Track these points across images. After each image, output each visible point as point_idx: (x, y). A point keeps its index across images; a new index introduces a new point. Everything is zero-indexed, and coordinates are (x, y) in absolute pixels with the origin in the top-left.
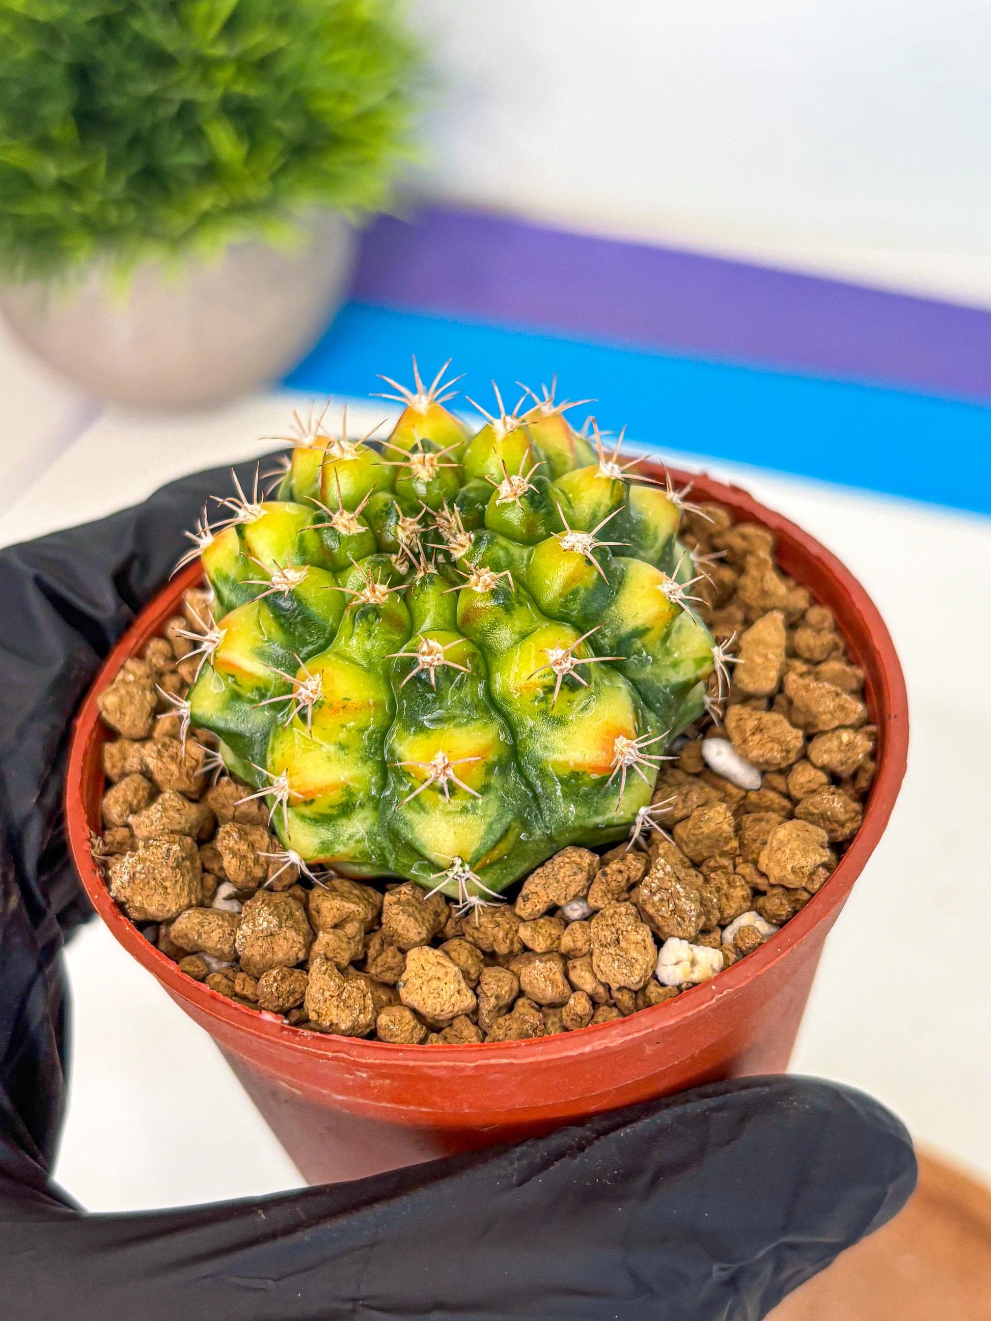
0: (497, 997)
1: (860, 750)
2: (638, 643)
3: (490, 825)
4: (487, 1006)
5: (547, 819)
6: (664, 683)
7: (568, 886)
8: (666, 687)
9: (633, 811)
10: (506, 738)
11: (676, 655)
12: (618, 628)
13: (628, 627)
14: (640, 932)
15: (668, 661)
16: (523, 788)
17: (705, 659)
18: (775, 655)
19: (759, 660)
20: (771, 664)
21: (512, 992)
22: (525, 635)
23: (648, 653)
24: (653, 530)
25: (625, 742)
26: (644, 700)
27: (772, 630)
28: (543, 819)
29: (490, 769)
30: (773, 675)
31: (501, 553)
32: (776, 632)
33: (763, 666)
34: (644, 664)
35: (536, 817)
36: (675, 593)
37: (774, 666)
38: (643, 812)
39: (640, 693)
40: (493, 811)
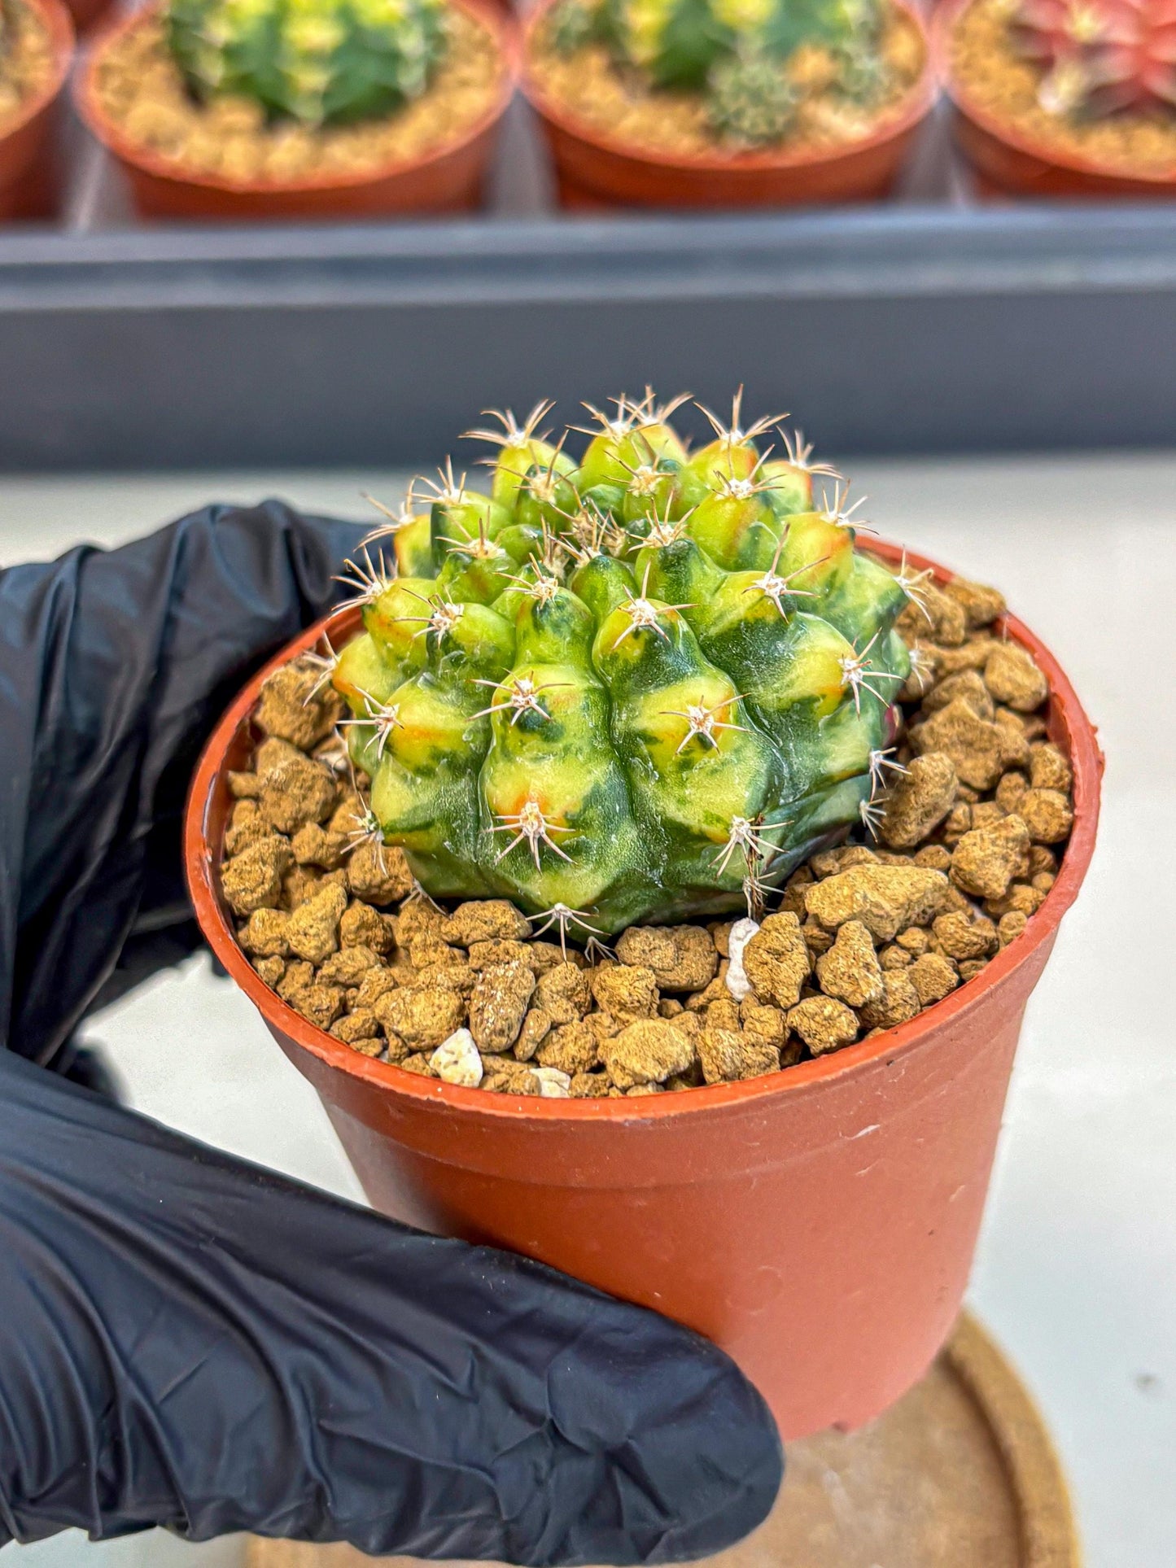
0: (338, 970)
1: (835, 1032)
2: (644, 749)
3: (415, 809)
4: (328, 969)
5: (479, 846)
6: (659, 809)
7: (475, 929)
8: (658, 814)
9: (552, 899)
10: (472, 741)
11: (687, 792)
12: (633, 719)
13: (641, 724)
14: (442, 999)
15: (677, 791)
16: (466, 800)
17: (719, 820)
18: (865, 897)
19: (846, 891)
20: (850, 903)
21: (354, 975)
22: (541, 661)
23: (656, 767)
24: (793, 676)
25: (536, 810)
26: (632, 812)
27: (909, 882)
28: (475, 847)
29: (437, 756)
30: (843, 913)
31: (599, 586)
32: (910, 888)
33: (842, 899)
34: (648, 775)
35: (467, 836)
36: (700, 724)
37: (852, 908)
38: (559, 906)
39: (632, 802)
40: (426, 797)
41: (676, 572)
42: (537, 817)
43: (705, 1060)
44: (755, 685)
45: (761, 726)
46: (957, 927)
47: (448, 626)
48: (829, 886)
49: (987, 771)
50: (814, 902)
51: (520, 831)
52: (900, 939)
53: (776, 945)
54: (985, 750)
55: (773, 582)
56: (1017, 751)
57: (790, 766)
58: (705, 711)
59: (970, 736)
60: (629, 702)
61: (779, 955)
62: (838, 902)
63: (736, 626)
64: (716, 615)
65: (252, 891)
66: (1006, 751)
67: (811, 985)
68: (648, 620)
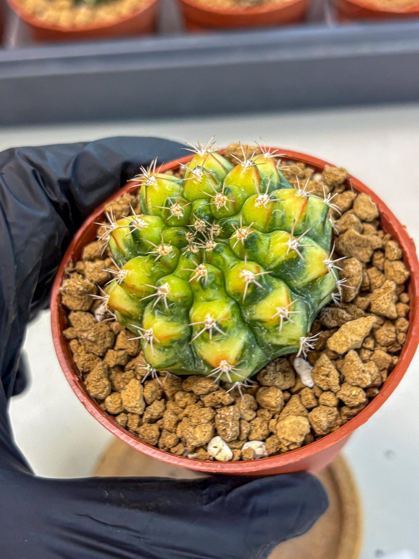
0: (152, 415)
1: (358, 400)
2: (260, 325)
3: (168, 359)
4: (147, 416)
6: (269, 341)
8: (269, 343)
10: (186, 333)
11: (280, 333)
12: (253, 315)
13: (257, 316)
15: (275, 334)
16: (188, 352)
17: (294, 340)
18: (352, 340)
19: (343, 339)
20: (346, 344)
21: (159, 415)
22: (209, 300)
23: (265, 328)
24: (306, 273)
25: (226, 363)
26: (258, 344)
27: (364, 326)
28: (195, 366)
29: (173, 342)
30: (345, 349)
31: (221, 260)
32: (365, 328)
33: (343, 343)
34: (262, 331)
35: (191, 364)
36: (283, 314)
37: (348, 346)
38: (237, 383)
39: (257, 340)
40: (171, 355)
41: (252, 248)
42: (227, 365)
43: (315, 426)
44: (292, 280)
45: (297, 293)
46: (384, 336)
47: (166, 296)
48: (336, 337)
49: (368, 254)
50: (332, 346)
51: (220, 371)
52: (364, 345)
53: (325, 373)
54: (365, 247)
55: (293, 242)
56: (378, 245)
57: (311, 303)
58: (284, 308)
59: (359, 243)
60: (249, 308)
61: (327, 376)
62: (342, 344)
63: (281, 263)
64: (272, 260)
65: (103, 392)
66: (374, 246)
67: (342, 381)
68: (252, 280)
